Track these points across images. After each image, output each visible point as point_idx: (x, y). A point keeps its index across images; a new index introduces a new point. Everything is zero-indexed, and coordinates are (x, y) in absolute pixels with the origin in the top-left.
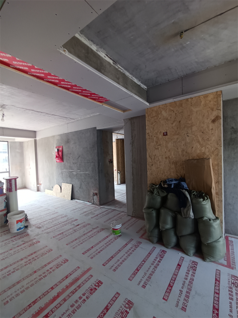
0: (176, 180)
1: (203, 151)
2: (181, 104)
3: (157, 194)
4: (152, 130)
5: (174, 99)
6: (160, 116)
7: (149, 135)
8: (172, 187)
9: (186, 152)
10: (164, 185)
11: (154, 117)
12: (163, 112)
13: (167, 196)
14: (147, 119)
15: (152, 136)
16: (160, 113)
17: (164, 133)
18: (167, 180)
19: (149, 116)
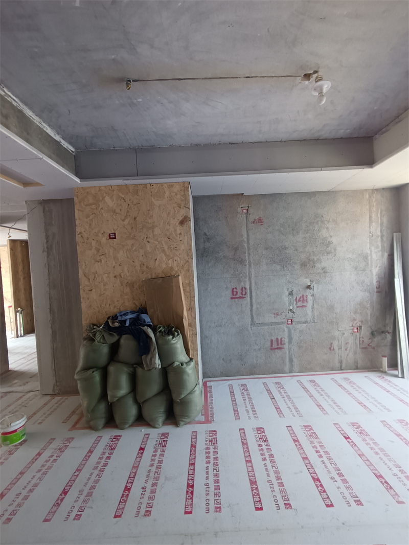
0: (132, 312)
1: (170, 266)
2: (136, 190)
3: (102, 340)
4: (87, 227)
5: (125, 181)
6: (101, 205)
7: (82, 236)
8: (127, 324)
9: (147, 267)
10: (113, 323)
11: (91, 205)
12: (107, 199)
13: (118, 341)
14: (76, 207)
15: (88, 239)
16: (101, 199)
17: (110, 234)
18: (118, 315)
19: (80, 202)
